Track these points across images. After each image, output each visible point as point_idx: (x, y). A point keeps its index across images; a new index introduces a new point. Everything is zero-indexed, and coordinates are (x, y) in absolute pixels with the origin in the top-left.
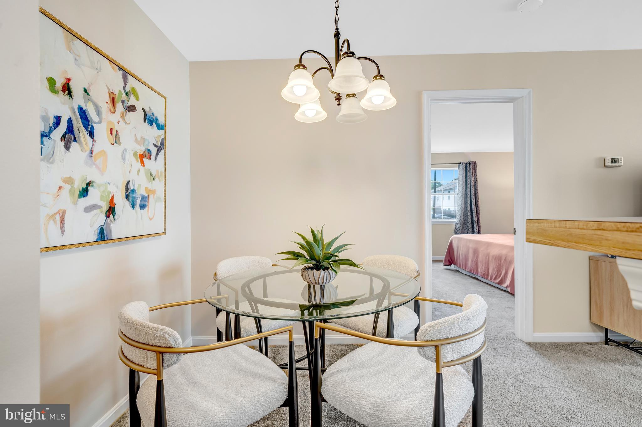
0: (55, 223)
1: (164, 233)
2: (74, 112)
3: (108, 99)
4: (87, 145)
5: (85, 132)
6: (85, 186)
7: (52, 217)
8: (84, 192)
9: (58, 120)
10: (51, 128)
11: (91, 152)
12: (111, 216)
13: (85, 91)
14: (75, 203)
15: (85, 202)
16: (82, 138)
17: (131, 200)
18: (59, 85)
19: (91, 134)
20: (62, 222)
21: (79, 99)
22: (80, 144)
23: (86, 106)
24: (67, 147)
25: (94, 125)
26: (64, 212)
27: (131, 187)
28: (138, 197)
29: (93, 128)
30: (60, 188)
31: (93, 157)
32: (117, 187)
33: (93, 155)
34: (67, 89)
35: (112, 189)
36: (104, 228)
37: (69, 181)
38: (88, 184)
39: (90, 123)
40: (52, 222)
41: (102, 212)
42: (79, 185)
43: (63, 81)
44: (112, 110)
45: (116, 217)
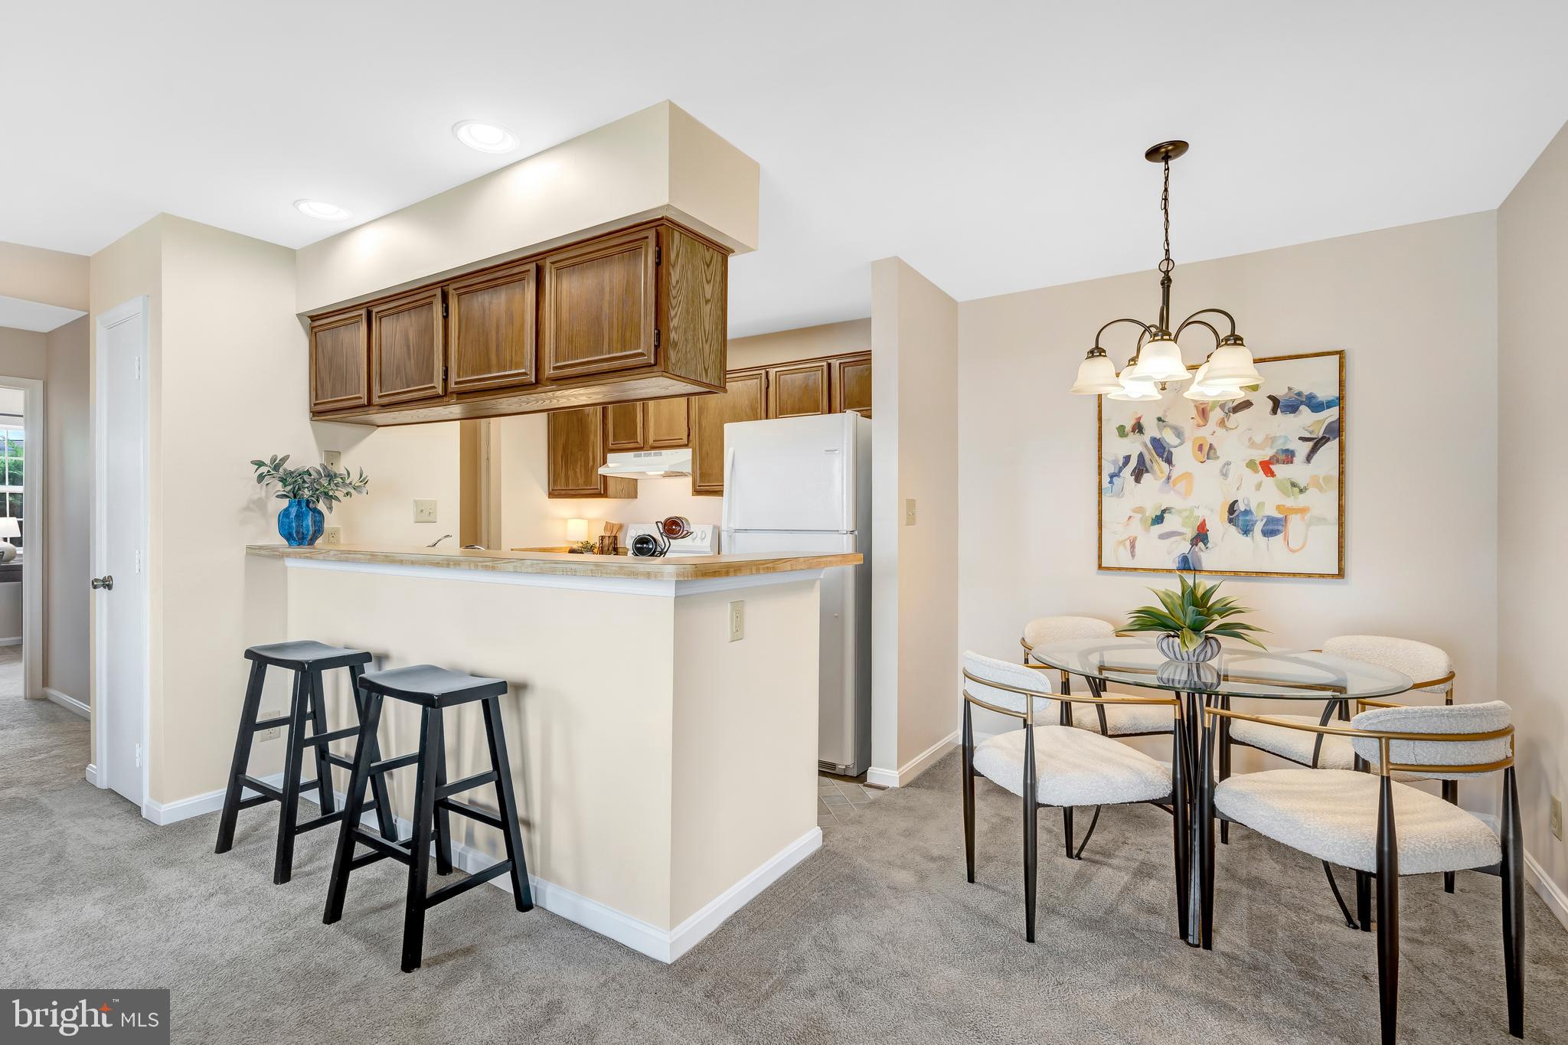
0: (1125, 547)
1: (1341, 574)
2: (1146, 446)
3: (1194, 413)
4: (1162, 472)
5: (1160, 460)
6: (1159, 513)
7: (1123, 542)
8: (1159, 519)
9: (1127, 459)
10: (1121, 467)
11: (1169, 478)
12: (1201, 544)
13: (1159, 419)
14: (1147, 530)
15: (1158, 529)
16: (1156, 467)
17: (1240, 524)
18: (1128, 428)
19: (1169, 461)
20: (1133, 547)
21: (1151, 430)
22: (1154, 473)
23: (1161, 434)
24: (1138, 480)
25: (1172, 450)
26: (1135, 539)
27: (1241, 506)
28: (1257, 521)
29: (1170, 453)
30: (1130, 517)
31: (1171, 484)
32: (1212, 510)
33: (1171, 481)
34: (1138, 428)
35: (1201, 514)
36: (1189, 556)
37: (1140, 510)
38: (1164, 511)
39: (1167, 449)
40: (1122, 548)
41: (1185, 539)
42: (1152, 512)
43: (1133, 422)
44: (1201, 423)
45: (1209, 545)
